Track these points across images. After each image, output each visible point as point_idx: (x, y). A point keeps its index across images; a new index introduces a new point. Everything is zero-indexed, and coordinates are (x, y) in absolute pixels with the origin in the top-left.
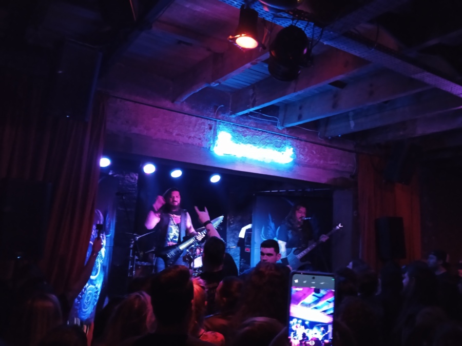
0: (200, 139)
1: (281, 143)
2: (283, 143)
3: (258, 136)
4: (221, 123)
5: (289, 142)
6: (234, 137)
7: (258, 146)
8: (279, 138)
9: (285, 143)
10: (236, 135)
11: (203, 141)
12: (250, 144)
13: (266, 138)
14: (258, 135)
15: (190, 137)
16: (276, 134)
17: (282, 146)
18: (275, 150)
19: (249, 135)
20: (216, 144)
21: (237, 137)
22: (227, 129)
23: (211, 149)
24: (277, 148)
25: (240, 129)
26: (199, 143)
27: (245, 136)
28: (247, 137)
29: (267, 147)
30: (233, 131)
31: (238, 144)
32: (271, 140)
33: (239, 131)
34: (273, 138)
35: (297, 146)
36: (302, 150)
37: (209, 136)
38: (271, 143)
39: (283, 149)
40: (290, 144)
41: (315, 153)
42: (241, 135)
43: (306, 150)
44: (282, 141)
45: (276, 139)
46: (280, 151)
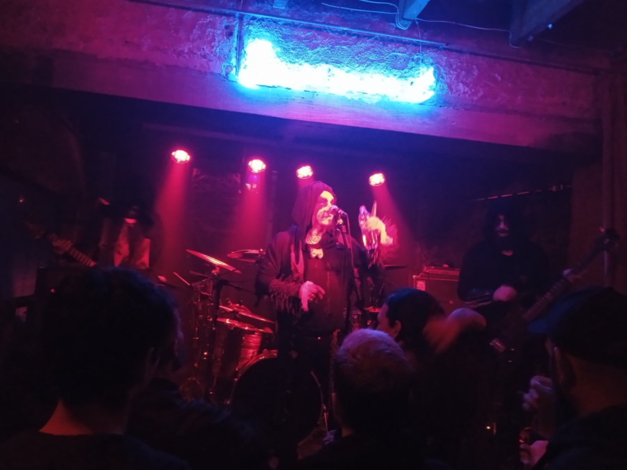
0: (204, 57)
1: (407, 61)
2: (413, 60)
3: (345, 47)
4: (255, 21)
5: (429, 56)
6: (286, 51)
7: (347, 69)
8: (402, 48)
9: (419, 59)
10: (291, 45)
11: (210, 60)
12: (327, 63)
13: (367, 49)
14: (345, 44)
15: (181, 53)
16: (392, 41)
17: (409, 66)
18: (391, 76)
19: (324, 45)
20: (242, 66)
21: (293, 49)
22: (268, 34)
24: (395, 72)
25: (301, 34)
26: (202, 66)
27: (314, 47)
28: (318, 49)
29: (371, 70)
30: (285, 37)
31: (297, 65)
32: (381, 53)
33: (299, 39)
34: (385, 50)
35: (451, 66)
37: (226, 50)
38: (384, 61)
39: (412, 72)
40: (431, 61)
41: (499, 78)
42: (302, 45)
43: (476, 73)
44: (410, 55)
45: (394, 52)
46: (405, 77)
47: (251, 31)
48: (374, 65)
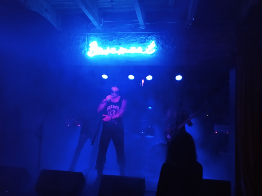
1: (145, 40)
2: (148, 39)
3: (122, 38)
4: (92, 35)
6: (103, 43)
7: (124, 46)
8: (143, 36)
9: (150, 38)
10: (104, 41)
11: (79, 50)
12: (116, 45)
13: (131, 38)
15: (70, 49)
16: (139, 34)
17: (146, 41)
18: (140, 46)
19: (115, 39)
20: (89, 50)
21: (105, 42)
22: (96, 38)
23: (86, 55)
24: (141, 44)
25: (107, 37)
27: (112, 40)
28: (113, 41)
29: (132, 45)
30: (102, 39)
32: (136, 39)
33: (107, 38)
34: (137, 37)
35: (163, 39)
36: (168, 41)
37: (84, 46)
38: (137, 41)
39: (148, 43)
40: (155, 38)
41: (183, 40)
42: (108, 40)
43: (173, 40)
44: (147, 37)
45: (140, 37)
46: (145, 46)
47: (91, 38)
48: (133, 43)
